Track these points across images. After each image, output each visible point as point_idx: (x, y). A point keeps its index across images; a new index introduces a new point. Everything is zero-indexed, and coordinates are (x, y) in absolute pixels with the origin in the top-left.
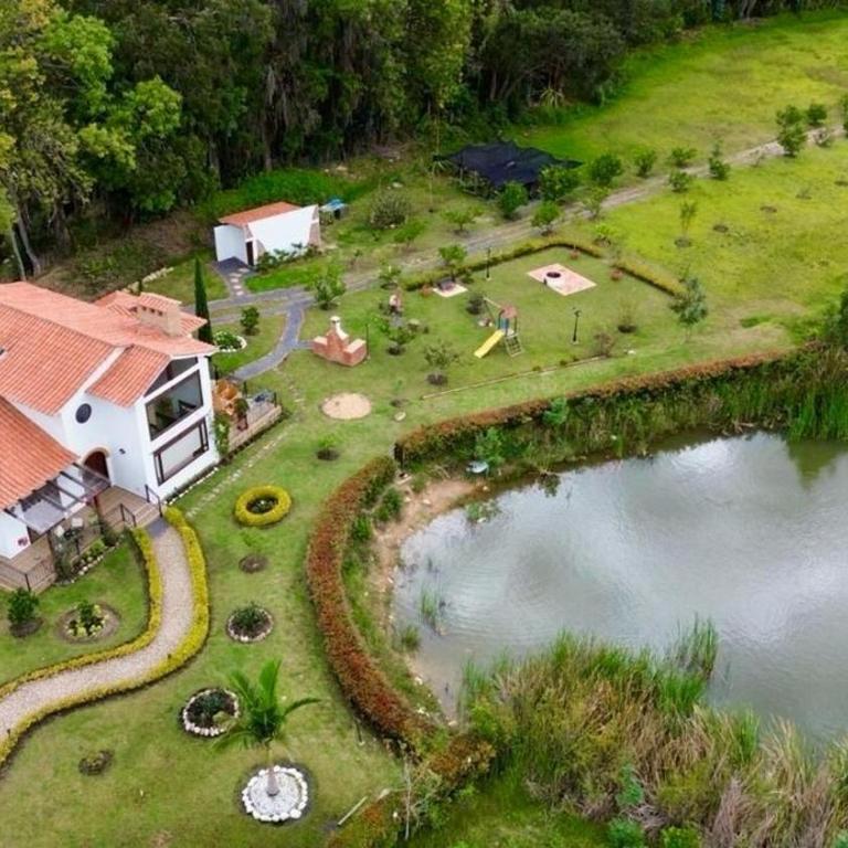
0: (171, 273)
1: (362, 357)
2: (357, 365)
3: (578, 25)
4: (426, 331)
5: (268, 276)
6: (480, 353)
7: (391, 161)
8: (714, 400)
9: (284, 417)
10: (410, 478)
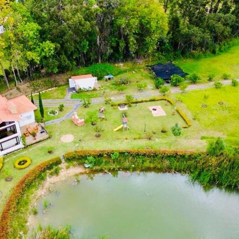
0: (56, 89)
1: (83, 124)
2: (80, 126)
3: (197, 33)
4: (106, 120)
5: (79, 94)
6: (115, 130)
7: (138, 64)
8: (167, 162)
9: (49, 138)
10: (66, 164)
